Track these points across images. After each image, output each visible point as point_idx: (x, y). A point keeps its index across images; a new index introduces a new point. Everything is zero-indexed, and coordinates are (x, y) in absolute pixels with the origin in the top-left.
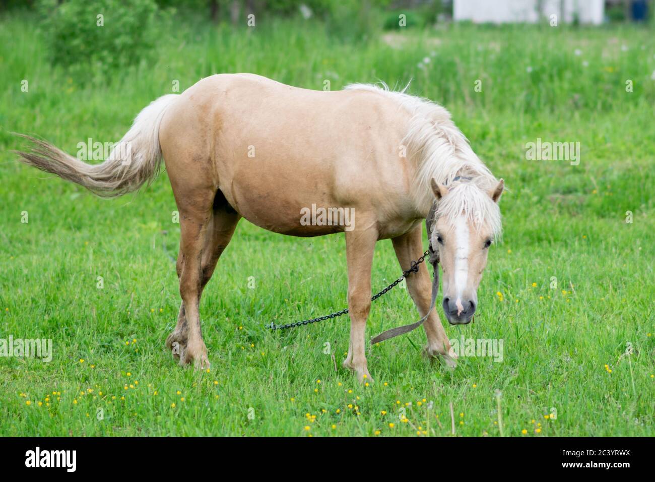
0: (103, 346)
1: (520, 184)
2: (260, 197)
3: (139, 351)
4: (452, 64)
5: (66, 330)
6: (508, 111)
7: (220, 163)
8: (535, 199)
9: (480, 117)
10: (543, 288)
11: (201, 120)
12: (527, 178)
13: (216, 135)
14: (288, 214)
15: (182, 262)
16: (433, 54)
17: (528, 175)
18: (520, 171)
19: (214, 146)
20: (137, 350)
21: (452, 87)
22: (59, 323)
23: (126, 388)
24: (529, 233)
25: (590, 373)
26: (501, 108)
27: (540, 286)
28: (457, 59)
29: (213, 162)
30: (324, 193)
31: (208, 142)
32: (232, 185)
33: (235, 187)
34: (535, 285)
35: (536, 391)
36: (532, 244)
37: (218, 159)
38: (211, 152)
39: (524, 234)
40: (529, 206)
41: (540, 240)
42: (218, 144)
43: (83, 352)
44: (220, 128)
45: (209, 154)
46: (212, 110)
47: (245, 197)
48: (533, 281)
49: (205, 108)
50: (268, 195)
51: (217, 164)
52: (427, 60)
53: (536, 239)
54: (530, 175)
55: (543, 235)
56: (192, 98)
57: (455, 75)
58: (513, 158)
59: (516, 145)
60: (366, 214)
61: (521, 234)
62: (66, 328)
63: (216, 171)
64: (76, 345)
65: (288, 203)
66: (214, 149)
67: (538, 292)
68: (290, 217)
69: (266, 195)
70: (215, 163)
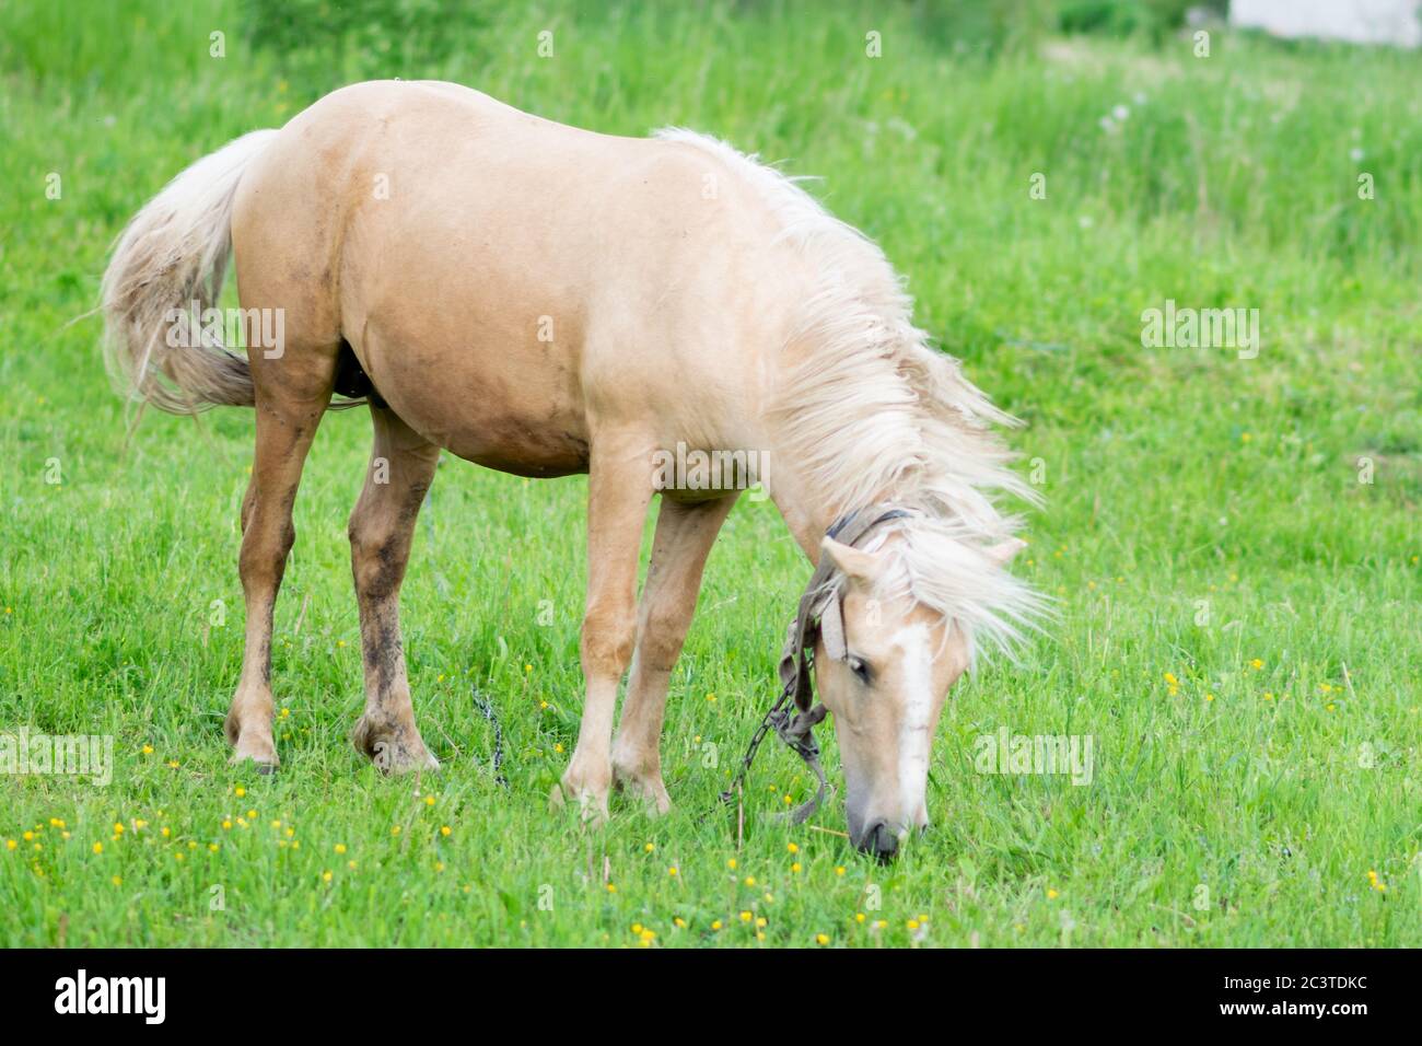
0: (212, 719)
1: (1284, 418)
2: (422, 362)
3: (292, 738)
4: (1178, 125)
5: (132, 672)
6: (1291, 249)
7: (347, 282)
8: (1317, 459)
9: (1223, 257)
10: (1278, 674)
11: (321, 185)
12: (1305, 410)
13: (350, 217)
14: (478, 409)
15: (252, 504)
16: (1140, 98)
17: (1309, 401)
18: (1289, 391)
19: (342, 243)
20: (286, 736)
21: (1172, 179)
22: (118, 654)
23: (227, 824)
24: (1287, 540)
25: (1333, 887)
26: (1275, 240)
27: (1271, 667)
28: (1190, 117)
29: (335, 280)
30: (561, 369)
31: (328, 235)
32: (366, 328)
33: (370, 333)
34: (1259, 664)
35: (1198, 920)
36: (1285, 565)
37: (345, 273)
38: (332, 258)
39: (1275, 540)
40: (1299, 474)
41: (1309, 557)
42: (349, 240)
43: (159, 730)
44: (360, 203)
45: (326, 262)
46: (349, 163)
47: (387, 358)
48: (1258, 655)
49: (332, 157)
50: (439, 360)
51: (343, 283)
52: (1122, 112)
53: (1300, 553)
54: (1315, 404)
55: (1318, 546)
56: (308, 132)
57: (1182, 152)
58: (1282, 358)
59: (1292, 329)
60: (634, 427)
61: (1268, 540)
62: (133, 667)
63: (338, 299)
64: (149, 710)
65: (480, 380)
66: (339, 251)
67: (1262, 682)
68: (483, 416)
69: (434, 358)
70: (338, 283)
